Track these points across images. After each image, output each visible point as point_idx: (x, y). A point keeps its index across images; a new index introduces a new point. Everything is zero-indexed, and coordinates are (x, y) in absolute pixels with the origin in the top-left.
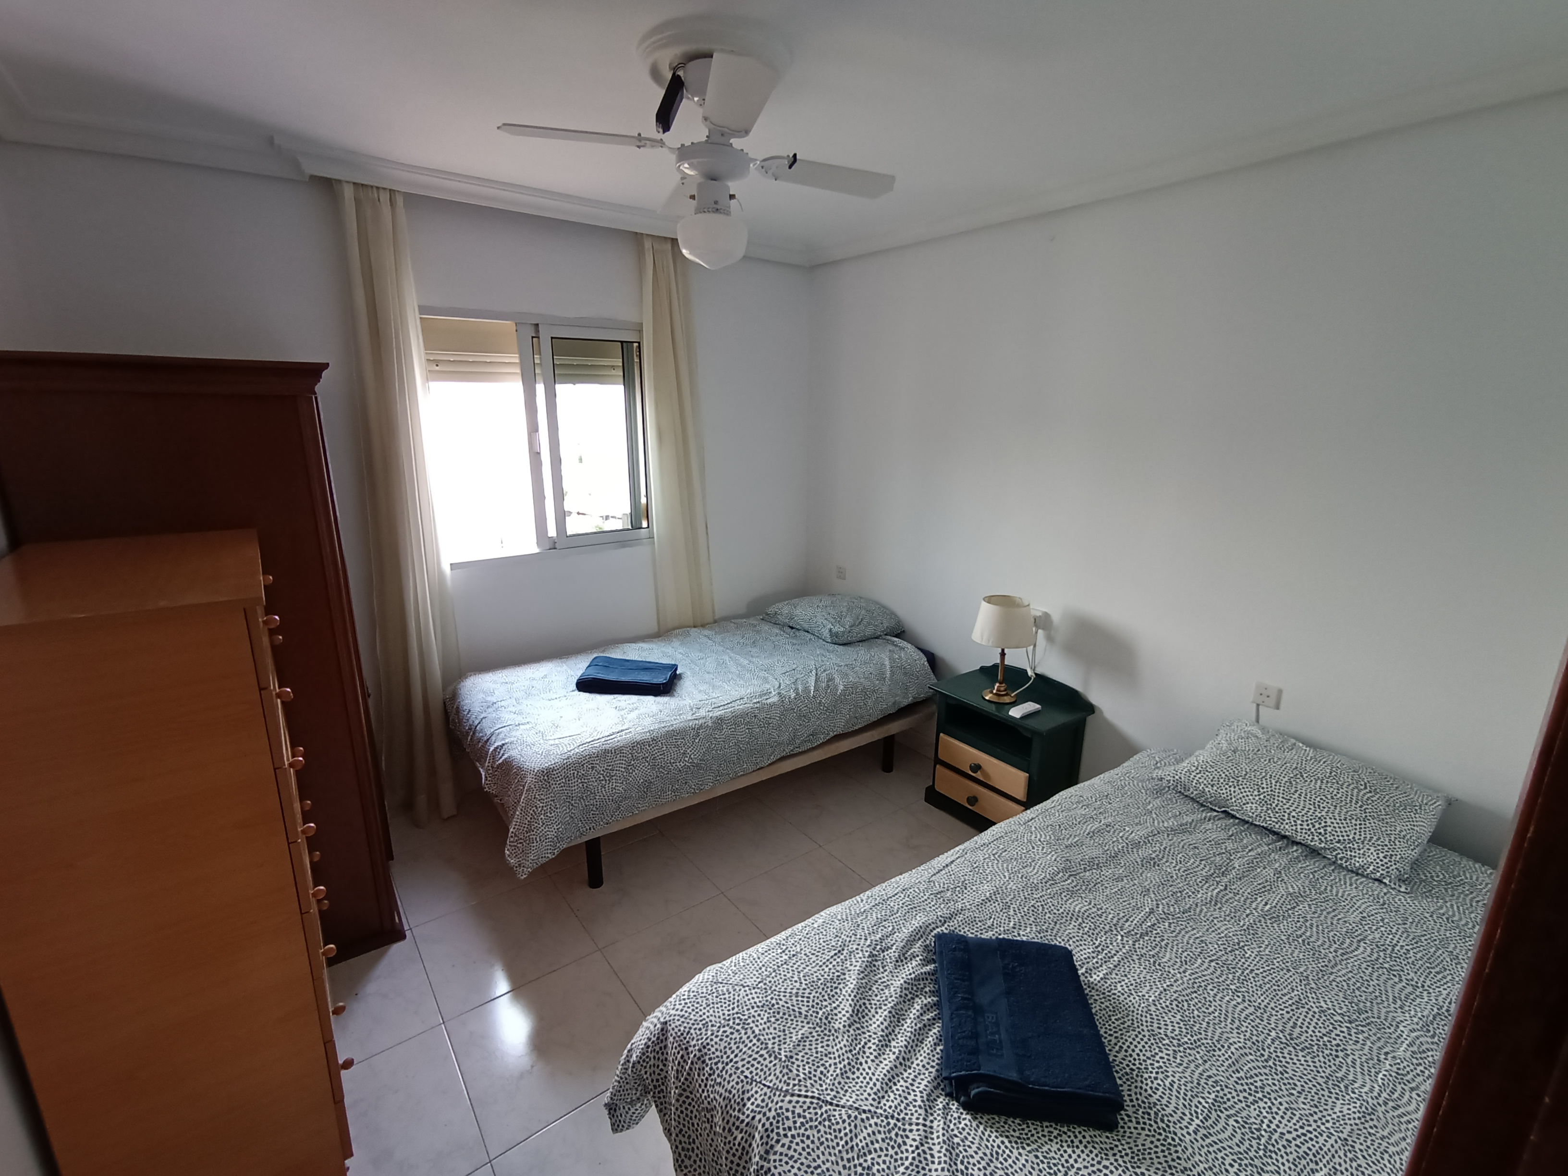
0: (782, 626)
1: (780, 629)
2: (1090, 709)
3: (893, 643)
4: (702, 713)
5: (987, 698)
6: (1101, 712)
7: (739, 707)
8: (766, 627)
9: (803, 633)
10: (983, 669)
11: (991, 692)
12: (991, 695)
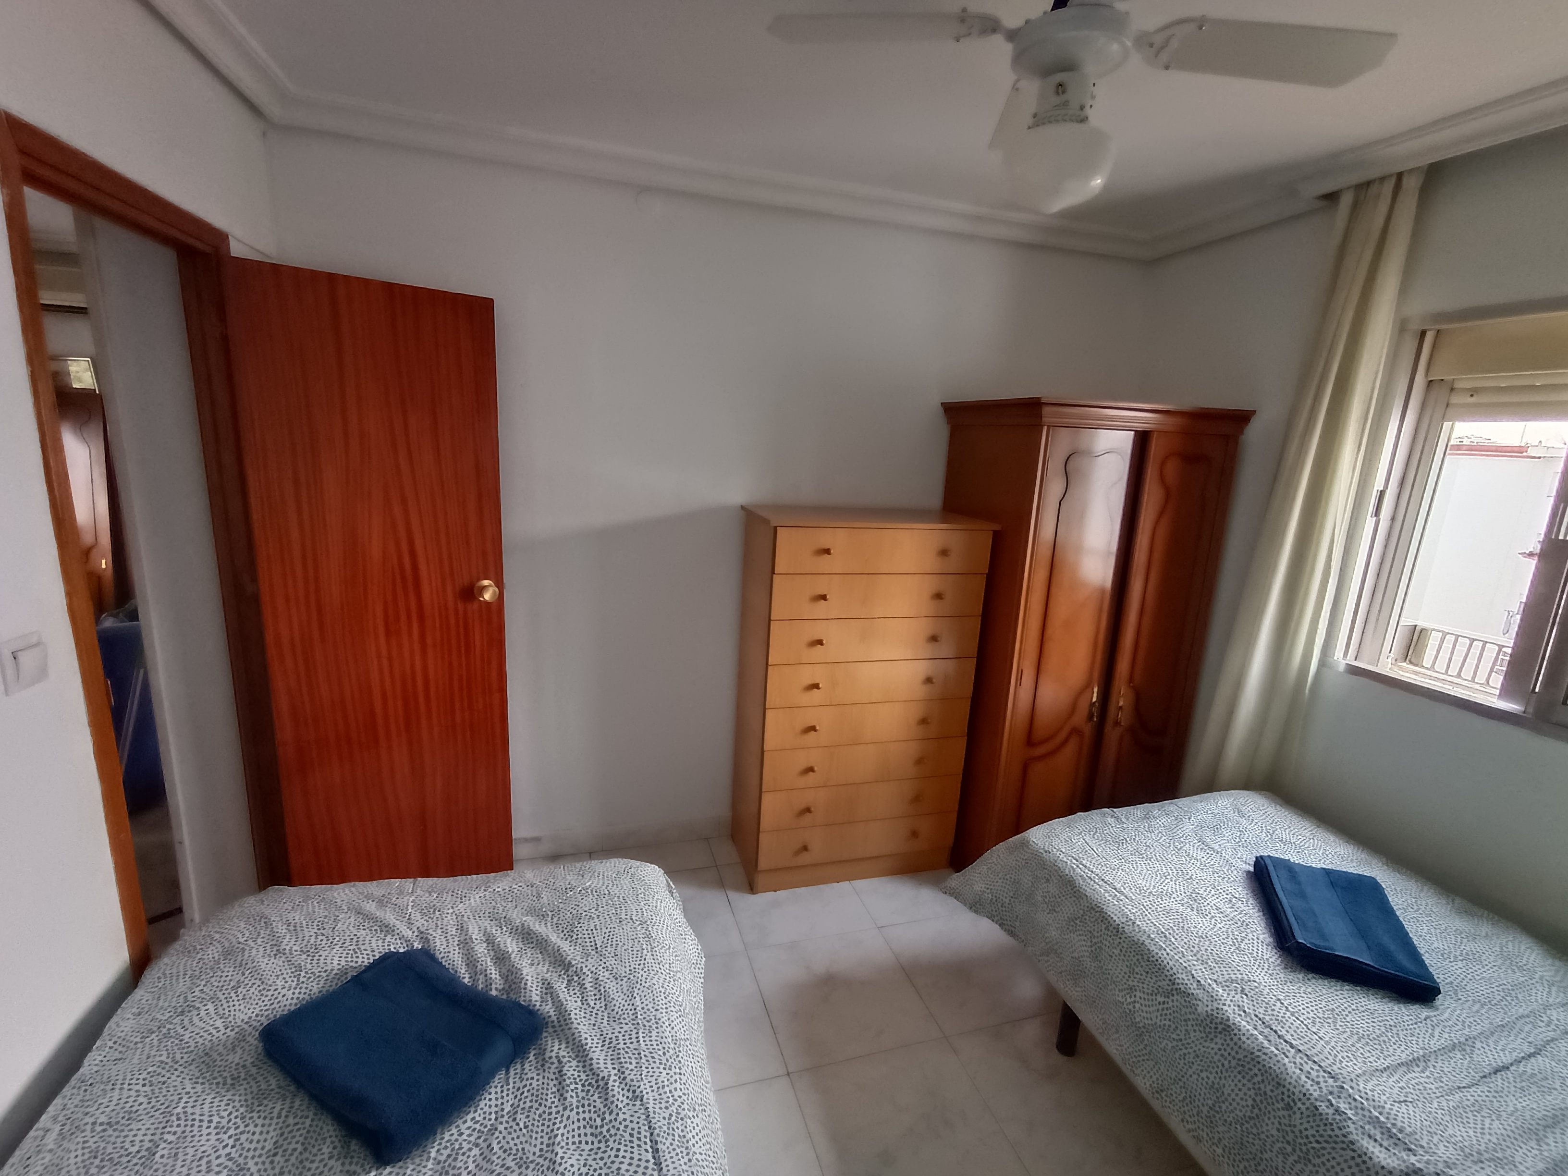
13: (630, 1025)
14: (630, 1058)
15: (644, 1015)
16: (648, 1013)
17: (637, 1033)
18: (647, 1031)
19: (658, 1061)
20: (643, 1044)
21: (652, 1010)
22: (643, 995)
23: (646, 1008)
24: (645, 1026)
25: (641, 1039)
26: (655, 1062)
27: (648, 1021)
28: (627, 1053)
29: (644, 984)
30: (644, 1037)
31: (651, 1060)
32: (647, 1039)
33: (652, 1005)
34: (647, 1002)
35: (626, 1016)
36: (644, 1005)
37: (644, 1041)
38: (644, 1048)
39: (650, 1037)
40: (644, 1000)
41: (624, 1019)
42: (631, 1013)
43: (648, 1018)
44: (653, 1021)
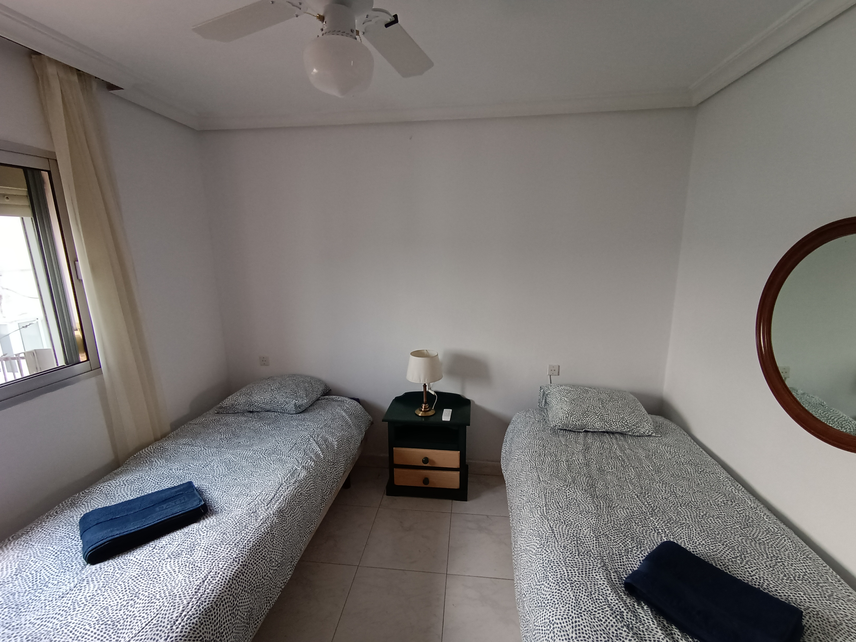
0: (243, 413)
1: (242, 416)
2: (467, 402)
3: (333, 400)
4: (262, 514)
5: (420, 415)
6: (474, 402)
7: (286, 492)
8: (231, 419)
9: (264, 414)
10: (397, 400)
11: (421, 411)
12: (421, 412)
13: (573, 580)
14: (570, 563)
15: (566, 586)
16: (564, 588)
17: (568, 575)
18: (563, 577)
19: (555, 562)
20: (565, 570)
21: (562, 590)
22: (569, 599)
23: (566, 591)
24: (565, 580)
25: (565, 572)
26: (557, 561)
27: (563, 583)
28: (572, 565)
29: (570, 606)
30: (564, 573)
31: (559, 562)
32: (562, 573)
33: (562, 593)
34: (566, 594)
35: (577, 586)
36: (568, 592)
37: (563, 571)
38: (563, 567)
39: (561, 574)
40: (568, 595)
41: (577, 584)
42: (574, 588)
43: (564, 584)
44: (560, 583)
